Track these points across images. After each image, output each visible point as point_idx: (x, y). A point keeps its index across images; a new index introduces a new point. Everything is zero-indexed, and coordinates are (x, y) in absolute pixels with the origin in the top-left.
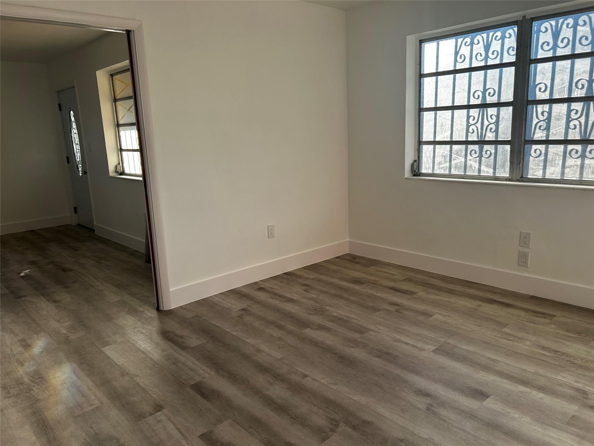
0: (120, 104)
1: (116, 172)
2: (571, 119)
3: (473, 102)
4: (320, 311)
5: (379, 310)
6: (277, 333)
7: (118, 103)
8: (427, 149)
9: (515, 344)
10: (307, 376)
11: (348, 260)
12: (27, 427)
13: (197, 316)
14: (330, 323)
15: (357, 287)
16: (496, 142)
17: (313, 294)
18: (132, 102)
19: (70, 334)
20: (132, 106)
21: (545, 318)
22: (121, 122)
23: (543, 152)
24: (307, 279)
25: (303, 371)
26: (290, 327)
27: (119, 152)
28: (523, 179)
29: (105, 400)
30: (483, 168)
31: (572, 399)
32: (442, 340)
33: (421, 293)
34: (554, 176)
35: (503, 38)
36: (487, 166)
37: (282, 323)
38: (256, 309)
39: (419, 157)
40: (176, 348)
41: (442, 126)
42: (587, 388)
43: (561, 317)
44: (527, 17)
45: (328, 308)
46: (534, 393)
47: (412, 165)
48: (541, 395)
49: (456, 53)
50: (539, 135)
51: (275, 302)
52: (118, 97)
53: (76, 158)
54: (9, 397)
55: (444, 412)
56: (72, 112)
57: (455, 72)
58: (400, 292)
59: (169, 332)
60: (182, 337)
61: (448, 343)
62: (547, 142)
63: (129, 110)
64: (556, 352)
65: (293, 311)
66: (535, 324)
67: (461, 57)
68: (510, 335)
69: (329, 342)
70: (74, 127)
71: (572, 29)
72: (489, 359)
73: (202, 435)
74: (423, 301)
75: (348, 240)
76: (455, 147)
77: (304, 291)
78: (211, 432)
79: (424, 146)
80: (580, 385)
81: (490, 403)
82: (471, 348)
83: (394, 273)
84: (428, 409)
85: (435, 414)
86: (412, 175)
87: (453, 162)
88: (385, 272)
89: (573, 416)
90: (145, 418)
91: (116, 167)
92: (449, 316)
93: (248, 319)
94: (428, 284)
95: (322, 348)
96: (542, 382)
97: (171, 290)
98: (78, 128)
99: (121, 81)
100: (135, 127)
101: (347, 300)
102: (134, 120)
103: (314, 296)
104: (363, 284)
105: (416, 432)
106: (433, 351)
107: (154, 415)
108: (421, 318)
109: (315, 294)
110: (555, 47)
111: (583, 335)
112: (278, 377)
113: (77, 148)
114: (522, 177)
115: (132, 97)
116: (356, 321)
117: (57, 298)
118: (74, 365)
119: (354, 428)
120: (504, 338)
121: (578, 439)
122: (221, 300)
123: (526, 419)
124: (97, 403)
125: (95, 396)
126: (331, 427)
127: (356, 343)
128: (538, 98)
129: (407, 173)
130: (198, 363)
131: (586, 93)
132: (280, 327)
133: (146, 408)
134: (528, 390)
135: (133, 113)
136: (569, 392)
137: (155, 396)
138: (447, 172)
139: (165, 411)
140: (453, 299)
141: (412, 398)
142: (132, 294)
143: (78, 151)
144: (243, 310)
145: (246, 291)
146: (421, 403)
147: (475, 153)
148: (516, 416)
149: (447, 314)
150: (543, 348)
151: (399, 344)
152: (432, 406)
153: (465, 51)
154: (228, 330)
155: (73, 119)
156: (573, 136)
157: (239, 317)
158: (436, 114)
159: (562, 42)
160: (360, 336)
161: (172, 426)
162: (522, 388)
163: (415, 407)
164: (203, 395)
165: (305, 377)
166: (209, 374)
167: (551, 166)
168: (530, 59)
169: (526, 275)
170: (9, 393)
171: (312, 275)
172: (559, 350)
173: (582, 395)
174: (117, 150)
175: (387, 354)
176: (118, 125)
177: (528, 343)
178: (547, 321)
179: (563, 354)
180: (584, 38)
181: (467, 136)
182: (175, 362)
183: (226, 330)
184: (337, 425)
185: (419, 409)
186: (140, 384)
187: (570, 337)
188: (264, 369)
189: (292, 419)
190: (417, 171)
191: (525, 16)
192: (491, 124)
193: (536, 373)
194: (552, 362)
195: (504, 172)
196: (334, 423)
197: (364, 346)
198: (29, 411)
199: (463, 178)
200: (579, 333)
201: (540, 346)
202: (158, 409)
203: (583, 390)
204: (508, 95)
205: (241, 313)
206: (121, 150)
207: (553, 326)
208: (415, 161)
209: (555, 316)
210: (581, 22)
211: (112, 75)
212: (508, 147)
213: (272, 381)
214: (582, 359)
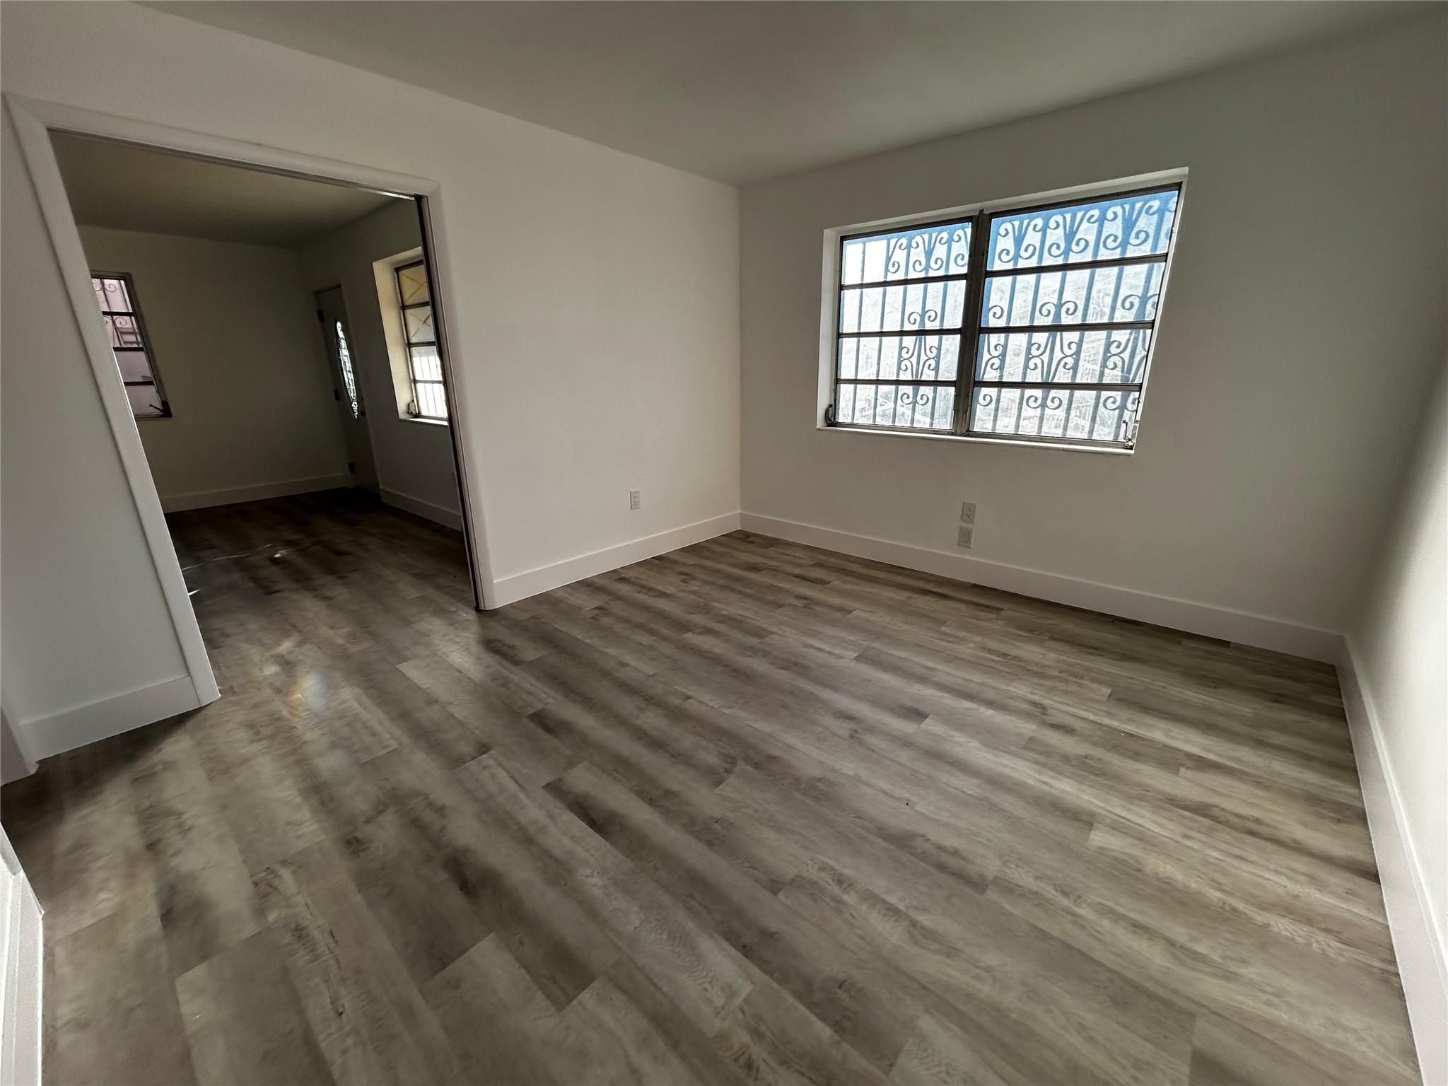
0: (411, 314)
1: (408, 413)
2: (1030, 356)
3: (908, 327)
4: (705, 609)
5: (782, 606)
6: (646, 640)
7: (408, 312)
8: (845, 390)
9: (956, 646)
10: (690, 698)
11: (739, 538)
12: (287, 783)
13: (533, 617)
14: (718, 625)
15: (752, 576)
16: (936, 383)
17: (694, 586)
18: (428, 310)
19: (349, 645)
20: (429, 317)
21: (990, 612)
22: (414, 340)
23: (994, 398)
24: (684, 564)
25: (684, 690)
26: (665, 631)
27: (413, 385)
28: (969, 433)
29: (406, 740)
30: (917, 417)
31: (1028, 716)
32: (865, 643)
33: (836, 581)
34: (1008, 430)
35: (950, 241)
36: (924, 414)
37: (654, 626)
38: (617, 607)
39: (835, 400)
40: (505, 663)
41: (867, 358)
42: (1047, 702)
43: (1010, 611)
44: (985, 212)
45: (715, 604)
46: (982, 709)
47: (827, 411)
48: (991, 712)
49: (888, 259)
50: (991, 375)
51: (642, 597)
52: (409, 302)
53: (349, 392)
54: (260, 740)
55: (873, 740)
56: (339, 324)
57: (885, 284)
58: (809, 581)
59: (496, 640)
60: (513, 647)
61: (873, 648)
62: (1000, 385)
63: (425, 322)
64: (1005, 655)
65: (667, 608)
66: (979, 620)
67: (893, 266)
68: (950, 635)
69: (718, 651)
70: (343, 347)
71: (1041, 233)
72: (926, 667)
73: (548, 785)
74: (839, 592)
75: (739, 511)
76: (883, 388)
77: (682, 581)
78: (560, 780)
79: (842, 385)
80: (1036, 698)
81: (929, 725)
82: (902, 654)
83: (800, 555)
84: (852, 737)
85: (861, 743)
86: (826, 425)
87: (879, 409)
88: (788, 555)
89: (1031, 738)
90: (465, 763)
91: (409, 405)
92: (871, 612)
93: (606, 621)
94: (844, 570)
95: (710, 658)
96: (990, 695)
97: (495, 582)
98: (350, 348)
99: (412, 279)
100: (434, 348)
101: (740, 593)
102: (432, 338)
103: (696, 588)
104: (760, 570)
105: (837, 767)
106: (856, 659)
107: (478, 758)
108: (837, 615)
109: (696, 586)
110: (1017, 257)
111: (1036, 633)
112: (651, 701)
113: (349, 377)
114: (968, 430)
115: (428, 302)
116: (754, 621)
117: (328, 593)
118: (357, 690)
119: (757, 766)
120: (943, 640)
121: (1038, 768)
122: (566, 595)
123: (974, 744)
124: (394, 744)
125: (390, 733)
126: (726, 766)
127: (753, 651)
128: (991, 325)
129: (820, 423)
130: (537, 684)
131: (1053, 320)
132: (652, 632)
133: (466, 748)
134: (974, 706)
135: (429, 326)
136: (1025, 706)
137: (477, 732)
138: (871, 422)
139: (493, 752)
140: (875, 590)
141: (829, 721)
142: (438, 587)
143: (350, 382)
144: (598, 608)
145: (602, 582)
146: (843, 728)
147: (908, 397)
148: (962, 740)
149: (870, 609)
150: (990, 651)
151: (811, 651)
152: (856, 731)
153: (899, 256)
154: (579, 637)
155: (341, 334)
156: (1034, 377)
157: (593, 618)
158: (859, 341)
159: (1026, 250)
160: (759, 641)
161: (504, 774)
162: (967, 704)
163: (836, 735)
164: (547, 729)
165: (688, 699)
166: (554, 698)
167: (1006, 416)
168: (986, 271)
169: (967, 557)
170: (258, 733)
171: (692, 560)
172: (1009, 653)
173: (1039, 710)
174: (408, 379)
175: (796, 664)
176: (409, 345)
177: (971, 645)
178: (994, 616)
179: (1015, 658)
180: (1055, 246)
181: (898, 375)
182: (505, 683)
183: (577, 636)
184: (733, 764)
185: (840, 737)
186: (455, 715)
187: (1021, 635)
188: (631, 689)
189: (672, 758)
190: (833, 420)
191: (983, 210)
192: (930, 359)
193: (982, 684)
194: (1001, 668)
195: (945, 422)
196: (730, 760)
197: (765, 654)
198: (290, 760)
199: (893, 431)
200: (1031, 631)
201: (985, 649)
202: (483, 750)
203: (1041, 704)
204: (955, 319)
205: (595, 612)
206: (415, 381)
207: (1000, 622)
208: (830, 406)
209: (1002, 610)
210: (1052, 224)
211: (397, 270)
212: (952, 390)
213: (643, 706)
214: (1037, 664)
